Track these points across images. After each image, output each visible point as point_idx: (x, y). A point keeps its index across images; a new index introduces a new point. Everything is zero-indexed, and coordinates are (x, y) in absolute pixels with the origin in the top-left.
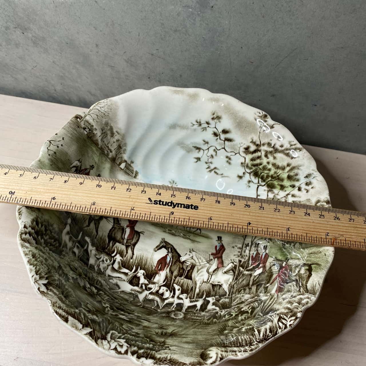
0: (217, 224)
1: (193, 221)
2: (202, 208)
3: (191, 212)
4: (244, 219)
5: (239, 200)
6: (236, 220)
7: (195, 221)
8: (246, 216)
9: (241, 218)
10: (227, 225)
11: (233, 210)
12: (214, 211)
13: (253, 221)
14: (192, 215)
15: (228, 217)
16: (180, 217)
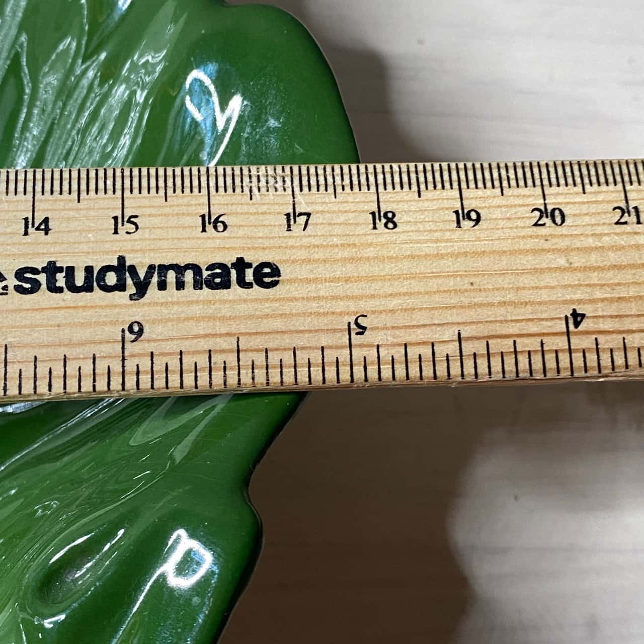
0: (399, 353)
1: (260, 359)
2: (304, 272)
3: (242, 309)
4: (544, 296)
5: (498, 191)
6: (500, 314)
7: (274, 358)
8: (548, 279)
9: (527, 295)
10: (453, 349)
11: (475, 254)
12: (372, 279)
13: (592, 301)
14: (250, 326)
15: (454, 300)
16: (185, 346)
